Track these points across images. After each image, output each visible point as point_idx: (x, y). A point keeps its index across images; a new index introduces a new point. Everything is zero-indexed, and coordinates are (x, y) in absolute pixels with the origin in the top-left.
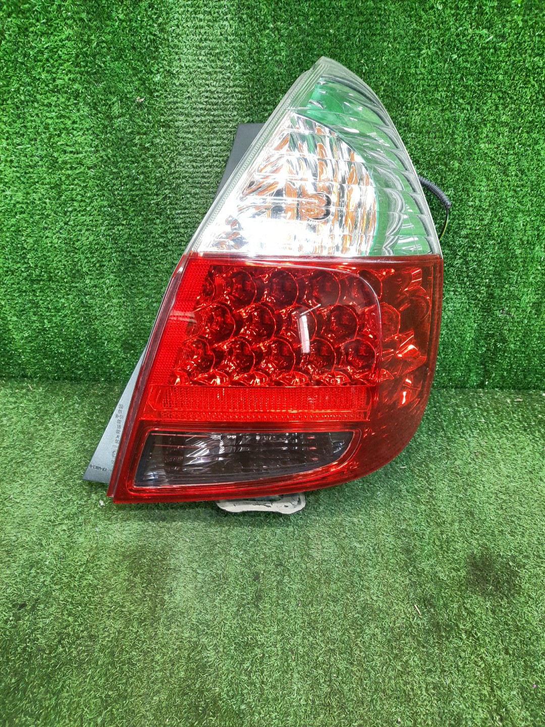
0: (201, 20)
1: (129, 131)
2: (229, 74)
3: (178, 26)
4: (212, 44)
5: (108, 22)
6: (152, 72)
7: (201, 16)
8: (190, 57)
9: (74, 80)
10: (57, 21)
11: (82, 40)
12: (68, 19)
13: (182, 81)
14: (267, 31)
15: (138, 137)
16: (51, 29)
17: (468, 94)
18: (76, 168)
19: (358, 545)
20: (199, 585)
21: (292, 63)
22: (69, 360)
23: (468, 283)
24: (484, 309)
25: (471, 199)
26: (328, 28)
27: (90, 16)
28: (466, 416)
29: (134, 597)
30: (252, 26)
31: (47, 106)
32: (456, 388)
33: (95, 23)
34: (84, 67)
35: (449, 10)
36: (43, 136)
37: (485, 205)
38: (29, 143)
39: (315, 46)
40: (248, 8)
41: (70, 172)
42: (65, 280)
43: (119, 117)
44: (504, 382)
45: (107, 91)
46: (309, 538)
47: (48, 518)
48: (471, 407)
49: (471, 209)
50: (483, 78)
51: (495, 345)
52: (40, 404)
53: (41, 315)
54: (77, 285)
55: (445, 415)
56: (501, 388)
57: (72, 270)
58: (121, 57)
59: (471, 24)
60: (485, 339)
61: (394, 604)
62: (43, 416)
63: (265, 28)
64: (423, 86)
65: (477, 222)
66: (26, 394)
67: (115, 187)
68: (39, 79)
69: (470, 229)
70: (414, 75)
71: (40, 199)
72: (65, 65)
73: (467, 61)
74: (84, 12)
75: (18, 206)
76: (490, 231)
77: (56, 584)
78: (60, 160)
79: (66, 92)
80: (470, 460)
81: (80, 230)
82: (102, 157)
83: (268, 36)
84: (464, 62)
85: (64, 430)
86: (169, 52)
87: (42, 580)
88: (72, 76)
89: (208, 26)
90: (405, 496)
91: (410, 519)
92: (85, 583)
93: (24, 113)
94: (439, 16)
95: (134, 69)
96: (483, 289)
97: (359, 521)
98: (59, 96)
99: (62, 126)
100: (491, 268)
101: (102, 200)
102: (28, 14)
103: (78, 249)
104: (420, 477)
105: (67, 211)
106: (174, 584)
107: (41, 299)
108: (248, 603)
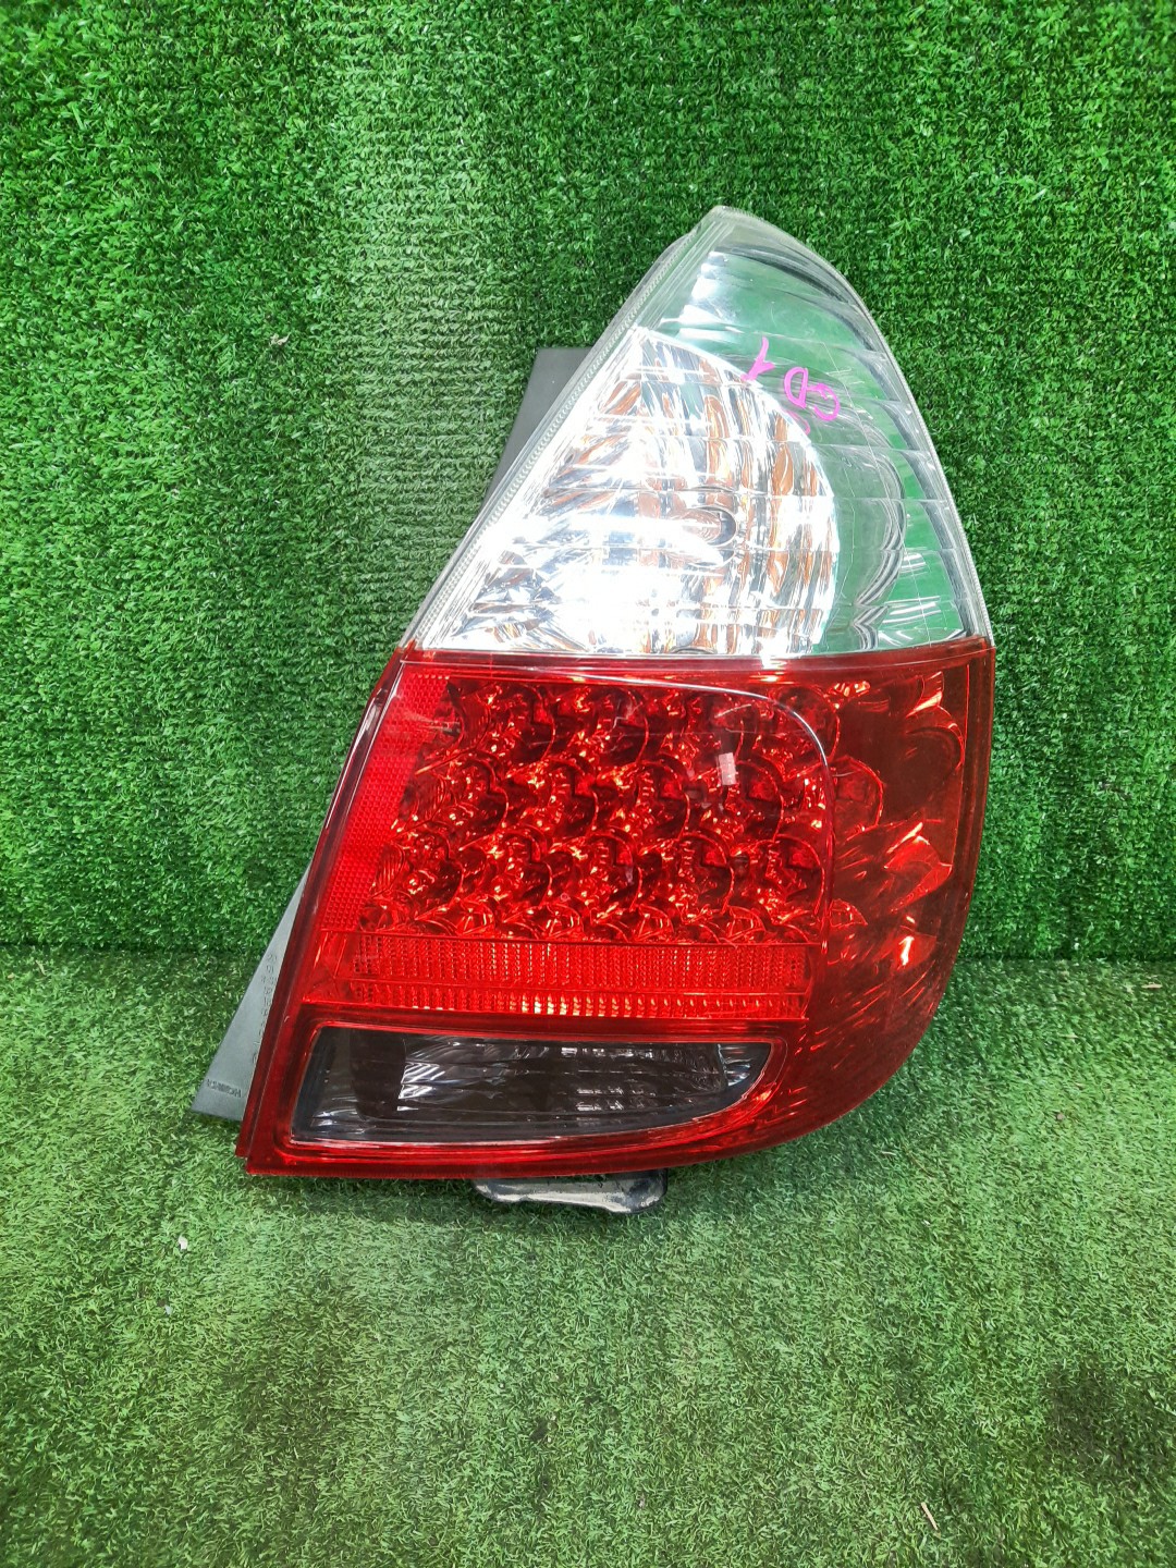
0: (408, 171)
1: (255, 406)
2: (471, 283)
3: (359, 185)
4: (435, 221)
5: (208, 180)
6: (305, 282)
7: (409, 163)
8: (386, 249)
9: (134, 302)
10: (99, 182)
11: (151, 218)
12: (123, 175)
13: (370, 299)
14: (552, 191)
15: (275, 420)
16: (85, 196)
17: (998, 313)
18: (139, 488)
19: (783, 1348)
20: (401, 1452)
21: (608, 255)
22: (127, 905)
23: (1021, 723)
24: (1059, 779)
25: (1017, 538)
26: (683, 180)
27: (169, 169)
28: (1031, 1026)
29: (245, 1483)
30: (519, 180)
31: (75, 356)
32: (1007, 957)
33: (180, 182)
34: (157, 273)
35: (947, 138)
36: (68, 420)
37: (1050, 551)
38: (38, 437)
39: (659, 220)
40: (510, 143)
41: (126, 496)
42: (119, 730)
43: (234, 377)
44: (1115, 943)
45: (208, 323)
46: (666, 1330)
47: (55, 1282)
48: (1042, 1003)
49: (1019, 559)
50: (1031, 277)
51: (1091, 860)
52: (60, 1005)
53: (67, 806)
54: (145, 739)
55: (982, 1024)
56: (1111, 958)
57: (132, 707)
58: (237, 252)
59: (997, 165)
60: (1068, 847)
61: (872, 1502)
62: (66, 1034)
63: (548, 184)
64: (897, 296)
65: (1035, 588)
66: (30, 983)
67: (225, 527)
68: (59, 301)
69: (1019, 602)
70: (875, 274)
71: (61, 556)
72: (116, 271)
73: (992, 242)
74: (156, 160)
75: (14, 571)
76: (1063, 606)
77: (61, 1451)
78: (105, 472)
79: (118, 328)
80: (1044, 1133)
81: (151, 621)
82: (196, 462)
83: (554, 201)
84: (986, 244)
85: (109, 1067)
86: (341, 238)
87: (29, 1439)
88: (131, 293)
89: (424, 182)
90: (894, 1221)
91: (906, 1279)
92: (130, 1445)
93: (27, 373)
94: (926, 149)
95: (265, 276)
96: (1056, 735)
97: (786, 1286)
98: (103, 335)
99: (110, 399)
100: (1072, 688)
101: (198, 556)
102: (37, 171)
103: (147, 662)
104: (930, 1174)
105: (122, 580)
106: (342, 1449)
107: (66, 772)
108: (517, 1500)
